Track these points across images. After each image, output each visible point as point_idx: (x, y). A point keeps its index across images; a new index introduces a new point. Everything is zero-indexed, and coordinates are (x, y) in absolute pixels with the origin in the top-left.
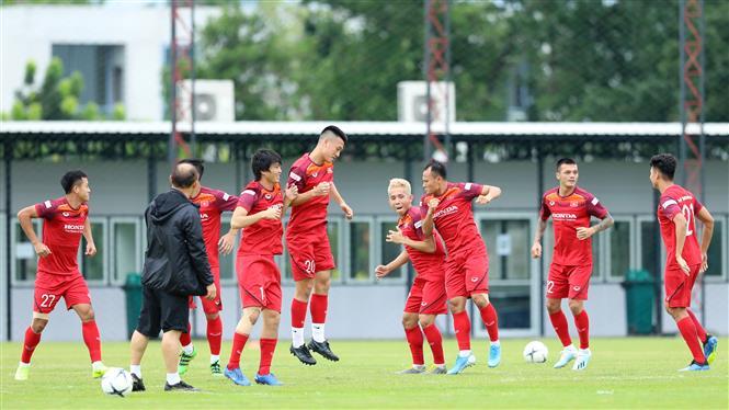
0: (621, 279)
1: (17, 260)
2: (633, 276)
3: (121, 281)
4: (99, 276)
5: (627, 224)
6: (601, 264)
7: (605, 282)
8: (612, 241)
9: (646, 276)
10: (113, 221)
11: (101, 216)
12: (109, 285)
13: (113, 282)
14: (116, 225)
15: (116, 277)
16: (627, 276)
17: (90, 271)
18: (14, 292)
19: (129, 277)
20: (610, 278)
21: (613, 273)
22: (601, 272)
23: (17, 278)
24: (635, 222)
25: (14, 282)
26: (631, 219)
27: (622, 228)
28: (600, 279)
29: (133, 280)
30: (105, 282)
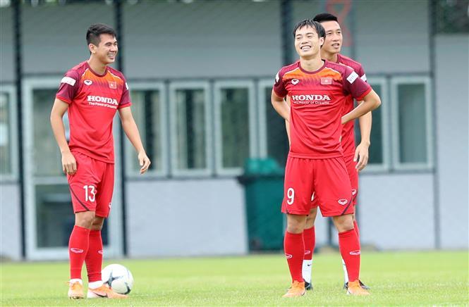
0: (238, 171)
2: (254, 167)
5: (245, 92)
6: (209, 150)
7: (215, 176)
8: (223, 117)
9: (273, 166)
16: (246, 168)
20: (221, 171)
21: (226, 164)
22: (209, 161)
24: (256, 88)
26: (250, 85)
27: (237, 97)
28: (208, 172)
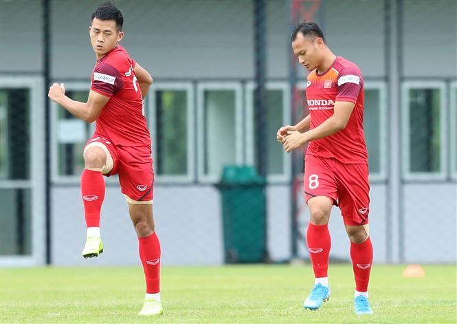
1: (60, 145)
3: (214, 177)
4: (182, 169)
10: (202, 87)
11: (184, 80)
12: (196, 183)
13: (202, 178)
14: (207, 93)
15: (206, 171)
17: (168, 163)
18: (56, 193)
19: (225, 170)
23: (61, 173)
25: (55, 177)
29: (231, 174)
30: (190, 177)
